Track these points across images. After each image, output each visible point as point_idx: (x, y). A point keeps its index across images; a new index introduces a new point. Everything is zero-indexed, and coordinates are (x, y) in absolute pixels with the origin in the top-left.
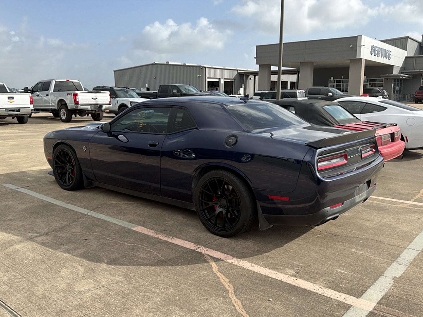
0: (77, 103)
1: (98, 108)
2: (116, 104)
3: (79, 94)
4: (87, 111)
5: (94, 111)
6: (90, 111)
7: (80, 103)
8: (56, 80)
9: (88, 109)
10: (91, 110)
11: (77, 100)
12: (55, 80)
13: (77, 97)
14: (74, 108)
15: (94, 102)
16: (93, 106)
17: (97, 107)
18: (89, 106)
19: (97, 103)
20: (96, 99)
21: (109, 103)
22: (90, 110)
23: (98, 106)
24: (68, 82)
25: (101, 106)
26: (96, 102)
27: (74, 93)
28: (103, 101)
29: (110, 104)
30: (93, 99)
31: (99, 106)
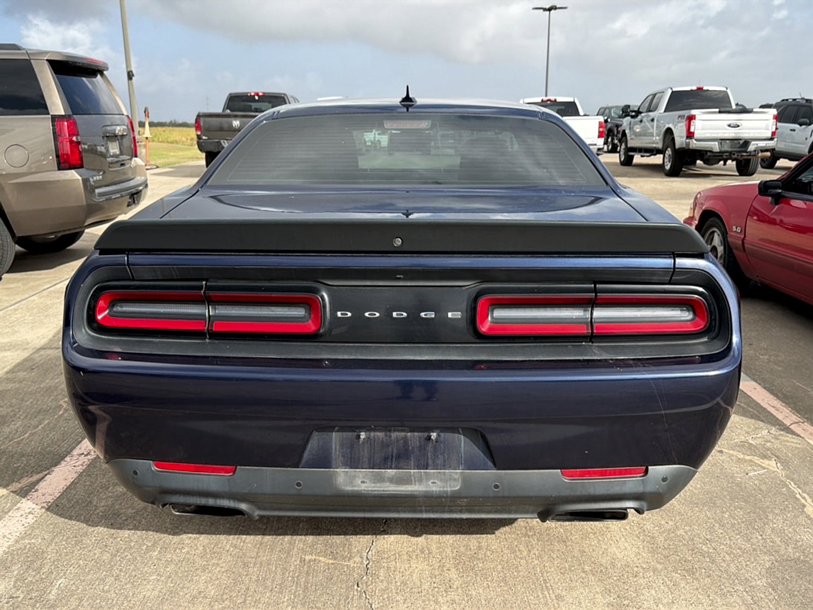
0: (690, 135)
1: (739, 148)
2: (806, 139)
3: (697, 117)
4: (709, 154)
5: (727, 154)
6: (718, 153)
7: (696, 136)
8: (675, 87)
9: (712, 148)
10: (720, 152)
11: (692, 130)
12: (672, 89)
13: (692, 123)
14: (685, 146)
15: (731, 133)
16: (728, 141)
17: (739, 145)
18: (717, 143)
19: (738, 135)
20: (738, 126)
21: (769, 135)
22: (718, 150)
23: (741, 142)
24: (700, 91)
25: (746, 143)
26: (735, 133)
27: (689, 114)
28: (754, 131)
29: (771, 139)
30: (729, 126)
31: (743, 143)
